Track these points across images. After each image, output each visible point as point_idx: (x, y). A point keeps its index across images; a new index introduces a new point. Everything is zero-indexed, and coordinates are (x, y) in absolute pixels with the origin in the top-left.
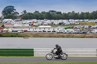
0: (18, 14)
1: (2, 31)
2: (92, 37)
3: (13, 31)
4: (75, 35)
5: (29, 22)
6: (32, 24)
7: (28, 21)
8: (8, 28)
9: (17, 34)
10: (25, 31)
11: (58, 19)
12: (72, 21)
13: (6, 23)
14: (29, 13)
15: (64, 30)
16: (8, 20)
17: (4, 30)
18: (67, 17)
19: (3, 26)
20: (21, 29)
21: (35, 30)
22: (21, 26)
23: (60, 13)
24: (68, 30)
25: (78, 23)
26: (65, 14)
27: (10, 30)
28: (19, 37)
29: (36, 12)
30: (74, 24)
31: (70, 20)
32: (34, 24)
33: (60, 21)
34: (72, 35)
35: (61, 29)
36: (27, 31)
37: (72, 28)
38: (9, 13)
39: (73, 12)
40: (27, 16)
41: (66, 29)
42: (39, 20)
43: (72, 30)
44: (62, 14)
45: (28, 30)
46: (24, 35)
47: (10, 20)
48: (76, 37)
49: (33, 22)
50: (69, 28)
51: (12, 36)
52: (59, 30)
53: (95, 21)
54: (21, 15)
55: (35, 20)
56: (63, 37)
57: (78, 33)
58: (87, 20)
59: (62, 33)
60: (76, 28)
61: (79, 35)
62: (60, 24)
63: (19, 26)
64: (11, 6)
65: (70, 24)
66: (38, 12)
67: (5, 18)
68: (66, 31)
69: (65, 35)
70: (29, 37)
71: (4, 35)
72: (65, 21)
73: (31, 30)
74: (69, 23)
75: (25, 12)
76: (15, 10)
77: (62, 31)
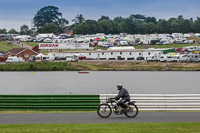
0: (67, 23)
1: (34, 59)
3: (56, 59)
4: (184, 65)
5: (89, 39)
6: (96, 44)
7: (87, 38)
8: (46, 52)
9: (65, 64)
10: (81, 58)
11: (150, 33)
12: (178, 37)
13: (42, 41)
14: (89, 22)
15: (162, 55)
16: (45, 35)
17: (39, 55)
18: (167, 27)
19: (36, 49)
20: (72, 55)
21: (101, 56)
22: (72, 47)
23: (153, 20)
24: (169, 55)
25: (191, 41)
26: (164, 23)
27: (51, 56)
28: (69, 70)
29: (103, 17)
30: (183, 43)
31: (173, 35)
32: (100, 43)
33: (153, 37)
34: (178, 65)
35: (154, 53)
36: (85, 58)
37: (179, 51)
38: (47, 20)
39: (180, 17)
40: (85, 28)
41: (165, 52)
42: (110, 35)
43: (178, 55)
44: (156, 23)
45: (87, 55)
46: (79, 66)
47: (50, 35)
48: (187, 70)
49: (98, 40)
50: (173, 51)
51: (54, 69)
52: (152, 55)
54: (73, 26)
55: (102, 36)
56: (160, 69)
57: (191, 62)
59: (157, 61)
60: (186, 50)
61: (192, 65)
62: (153, 43)
63: (68, 47)
64: (52, 7)
65: (175, 42)
66: (107, 18)
67: (40, 31)
68: (165, 57)
69: (164, 65)
70: (89, 70)
71: (38, 67)
72: (163, 37)
73: (94, 56)
74: (172, 41)
75: (80, 18)
76: (60, 14)
77: (158, 58)
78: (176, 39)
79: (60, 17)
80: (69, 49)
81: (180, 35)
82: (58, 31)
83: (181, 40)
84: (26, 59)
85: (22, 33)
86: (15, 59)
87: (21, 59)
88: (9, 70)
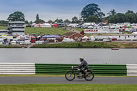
0: (104, 15)
1: (81, 40)
3: (96, 40)
6: (124, 30)
7: (118, 26)
8: (90, 35)
9: (103, 43)
10: (113, 40)
13: (87, 28)
14: (119, 14)
16: (89, 24)
19: (83, 33)
20: (107, 37)
21: (128, 38)
22: (107, 32)
27: (93, 38)
28: (105, 47)
29: (129, 12)
32: (127, 29)
36: (116, 39)
38: (91, 14)
40: (117, 19)
42: (134, 24)
45: (117, 38)
46: (112, 45)
47: (92, 24)
49: (125, 27)
51: (95, 47)
54: (108, 17)
55: (128, 24)
66: (132, 12)
67: (85, 21)
70: (119, 47)
71: (84, 45)
73: (122, 38)
75: (113, 12)
76: (99, 9)
79: (99, 11)
80: (105, 33)
82: (98, 21)
84: (76, 40)
85: (73, 22)
86: (68, 40)
87: (72, 40)
88: (64, 47)
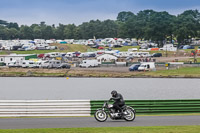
2: (80, 76)
4: (45, 71)
12: (40, 43)
15: (24, 61)
18: (29, 33)
23: (15, 25)
24: (31, 60)
25: (53, 47)
26: (26, 29)
30: (45, 49)
31: (36, 41)
33: (16, 42)
34: (40, 71)
35: (16, 59)
37: (41, 56)
39: (42, 23)
41: (27, 58)
43: (40, 61)
48: (49, 76)
50: (35, 57)
52: (14, 61)
53: (87, 43)
56: (22, 76)
57: (53, 68)
58: (72, 40)
59: (19, 67)
60: (48, 56)
61: (54, 71)
62: (15, 49)
65: (37, 48)
68: (27, 63)
69: (26, 71)
72: (25, 43)
74: (34, 47)
77: (20, 64)
78: (38, 46)
81: (43, 41)
83: (43, 46)
